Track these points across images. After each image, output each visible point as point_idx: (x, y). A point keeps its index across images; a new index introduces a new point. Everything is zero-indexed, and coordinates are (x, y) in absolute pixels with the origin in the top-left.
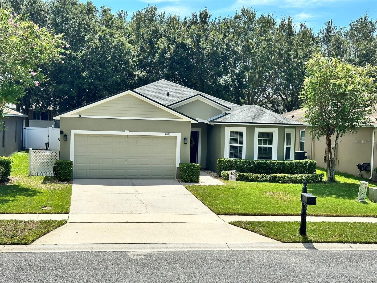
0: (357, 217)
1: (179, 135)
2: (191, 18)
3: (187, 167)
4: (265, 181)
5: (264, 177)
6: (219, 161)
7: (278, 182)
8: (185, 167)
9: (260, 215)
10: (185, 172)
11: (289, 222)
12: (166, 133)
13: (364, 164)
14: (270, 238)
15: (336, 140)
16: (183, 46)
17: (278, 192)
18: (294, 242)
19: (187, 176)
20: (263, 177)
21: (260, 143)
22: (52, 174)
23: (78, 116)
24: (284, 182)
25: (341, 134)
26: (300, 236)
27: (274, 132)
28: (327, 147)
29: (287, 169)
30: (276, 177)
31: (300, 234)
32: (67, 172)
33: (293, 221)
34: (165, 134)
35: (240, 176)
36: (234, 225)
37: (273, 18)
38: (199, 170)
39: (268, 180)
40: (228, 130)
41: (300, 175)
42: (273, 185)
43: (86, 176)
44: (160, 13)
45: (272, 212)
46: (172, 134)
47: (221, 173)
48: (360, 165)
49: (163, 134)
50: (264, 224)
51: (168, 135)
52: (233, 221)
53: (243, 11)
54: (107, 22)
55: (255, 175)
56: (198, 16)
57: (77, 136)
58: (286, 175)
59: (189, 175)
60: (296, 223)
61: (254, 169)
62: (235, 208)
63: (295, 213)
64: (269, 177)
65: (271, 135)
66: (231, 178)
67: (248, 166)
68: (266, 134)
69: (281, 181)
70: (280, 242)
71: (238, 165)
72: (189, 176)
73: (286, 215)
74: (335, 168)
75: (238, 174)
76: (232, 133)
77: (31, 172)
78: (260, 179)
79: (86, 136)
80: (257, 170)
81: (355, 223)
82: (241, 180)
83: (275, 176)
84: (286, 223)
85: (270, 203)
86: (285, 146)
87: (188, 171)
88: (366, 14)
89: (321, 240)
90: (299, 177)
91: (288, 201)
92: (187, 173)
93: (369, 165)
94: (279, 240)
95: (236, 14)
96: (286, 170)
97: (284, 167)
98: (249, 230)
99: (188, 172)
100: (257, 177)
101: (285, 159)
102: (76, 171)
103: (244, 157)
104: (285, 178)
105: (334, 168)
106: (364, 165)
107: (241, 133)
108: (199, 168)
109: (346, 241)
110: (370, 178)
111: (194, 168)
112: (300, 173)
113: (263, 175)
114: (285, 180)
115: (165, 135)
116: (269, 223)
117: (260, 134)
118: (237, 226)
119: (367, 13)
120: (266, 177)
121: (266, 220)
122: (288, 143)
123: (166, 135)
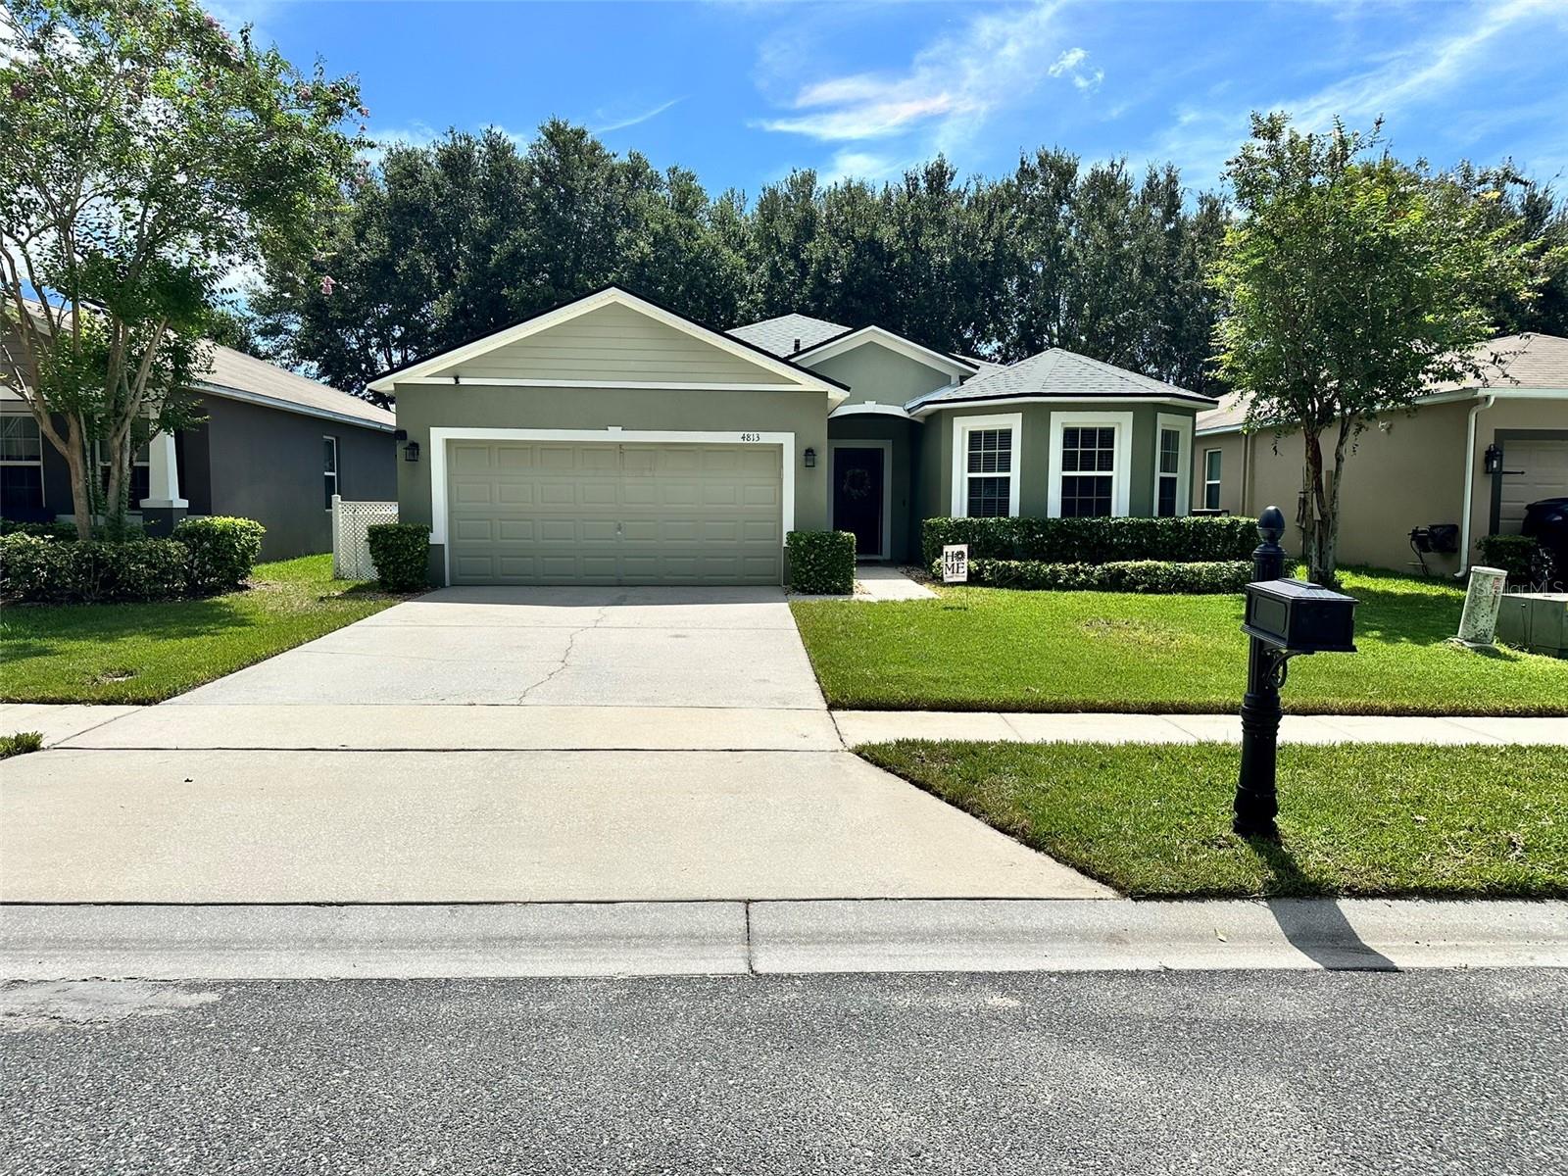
0: (1496, 714)
1: (787, 440)
2: (904, 187)
3: (810, 542)
4: (1083, 586)
5: (1081, 574)
6: (929, 525)
7: (1131, 587)
8: (801, 543)
9: (1030, 711)
10: (803, 559)
11: (1169, 744)
12: (746, 433)
13: (1433, 527)
14: (1049, 854)
15: (1341, 443)
16: (873, 246)
17: (1126, 620)
18: (1203, 895)
19: (811, 573)
20: (1076, 572)
21: (1069, 462)
22: (372, 574)
23: (452, 381)
24: (1153, 589)
25: (1357, 425)
26: (1243, 848)
27: (1119, 424)
28: (1308, 469)
29: (1164, 547)
30: (1122, 573)
31: (1239, 828)
32: (404, 562)
33: (1192, 741)
34: (743, 438)
35: (997, 573)
36: (877, 765)
37: (1124, 170)
38: (851, 549)
39: (1096, 582)
40: (962, 429)
41: (1212, 565)
42: (1112, 598)
43: (491, 577)
44: (825, 189)
45: (1090, 697)
46: (768, 438)
47: (935, 564)
48: (1422, 532)
49: (734, 437)
50: (1032, 761)
51: (751, 441)
52: (876, 741)
53: (1043, 162)
54: (682, 203)
55: (1047, 569)
56: (921, 178)
57: (457, 448)
58: (1162, 564)
59: (817, 568)
60: (1208, 751)
61: (1045, 549)
62: (925, 677)
63: (1201, 700)
64: (1096, 573)
65: (1107, 436)
66: (949, 573)
67: (1024, 538)
68: (1089, 434)
69: (1140, 588)
70: (1108, 892)
71: (989, 537)
72: (815, 572)
73: (1156, 709)
74: (1335, 539)
75: (989, 565)
76: (974, 436)
77: (338, 568)
78: (1066, 581)
79: (484, 448)
80: (1057, 551)
81: (1517, 749)
82: (1001, 587)
83: (1119, 570)
84: (1156, 753)
85: (1087, 656)
86: (1158, 474)
87: (812, 556)
88: (1386, 152)
89: (1378, 878)
90: (1210, 571)
91: (1168, 651)
92: (811, 564)
93: (1454, 531)
94: (1103, 879)
95: (1023, 163)
96: (1159, 550)
97: (1152, 538)
98: (938, 795)
99: (814, 559)
100: (1055, 574)
101: (1156, 513)
102: (459, 561)
103: (1014, 510)
104: (1156, 573)
105: (1332, 540)
106: (1435, 531)
107: (1006, 435)
108: (852, 543)
109: (1550, 884)
110: (1458, 575)
111: (832, 544)
112: (1212, 560)
113: (1077, 567)
114: (1158, 583)
115: (741, 441)
116: (1064, 753)
117: (1070, 435)
118: (889, 771)
119: (1389, 149)
120: (1086, 573)
121: (1051, 738)
122: (1169, 463)
123: (746, 441)
